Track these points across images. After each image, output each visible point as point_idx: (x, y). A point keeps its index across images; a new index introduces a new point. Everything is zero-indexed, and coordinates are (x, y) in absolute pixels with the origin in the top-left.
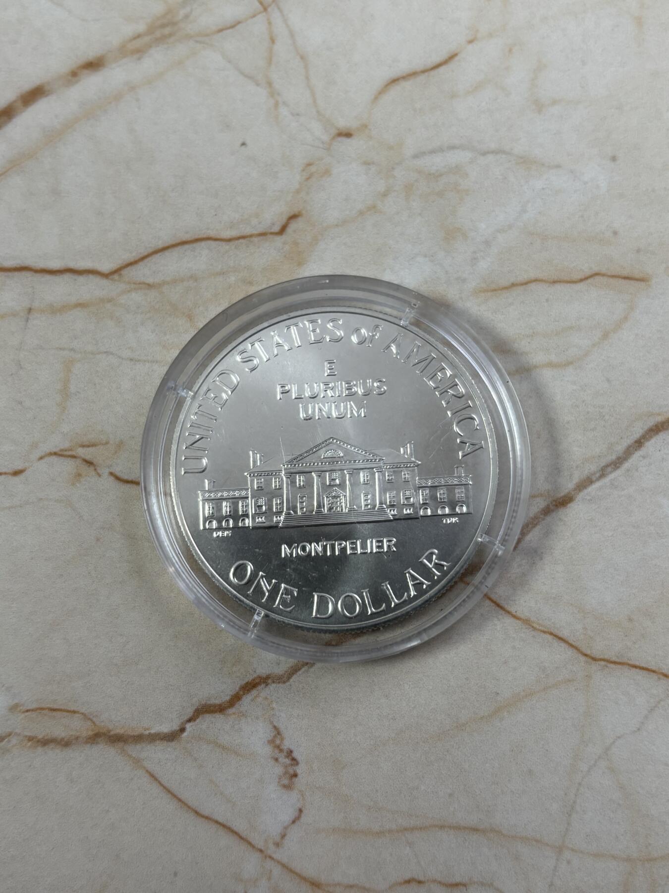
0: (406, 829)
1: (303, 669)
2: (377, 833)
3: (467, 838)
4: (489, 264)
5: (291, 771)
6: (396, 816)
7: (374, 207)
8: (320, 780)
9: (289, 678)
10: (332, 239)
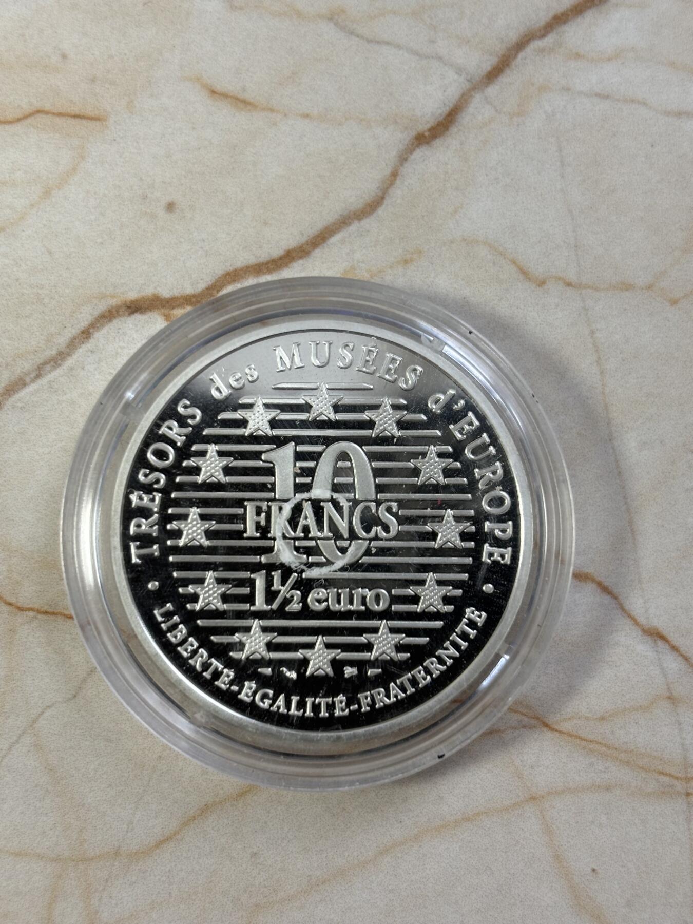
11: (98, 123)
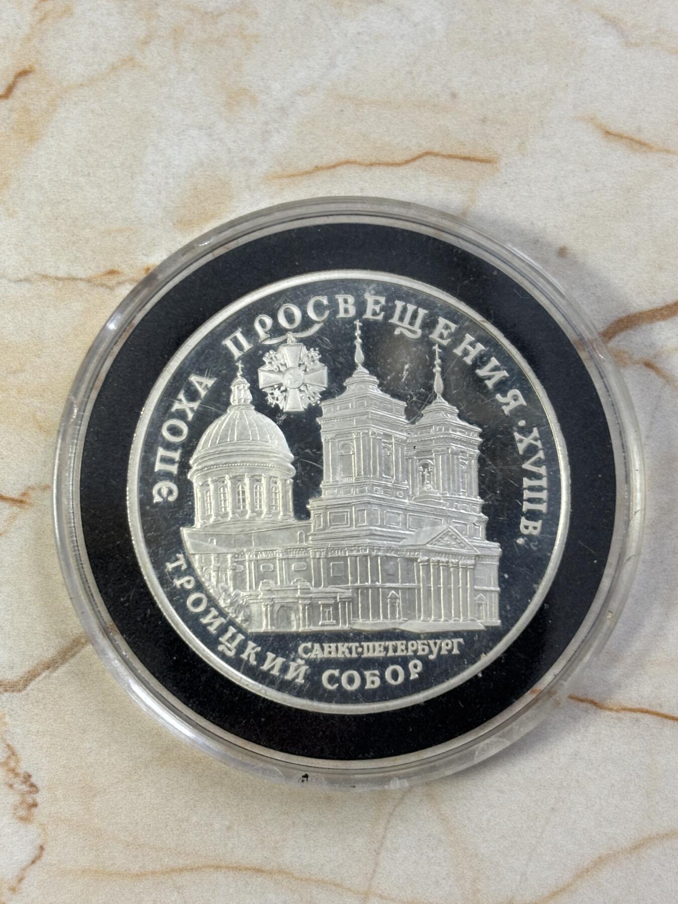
0: (173, 870)
1: (44, 675)
2: (137, 875)
3: (249, 882)
4: (285, 139)
5: (30, 800)
6: (161, 854)
7: (132, 59)
8: (66, 810)
9: (25, 686)
10: (75, 104)
11: (488, 166)
